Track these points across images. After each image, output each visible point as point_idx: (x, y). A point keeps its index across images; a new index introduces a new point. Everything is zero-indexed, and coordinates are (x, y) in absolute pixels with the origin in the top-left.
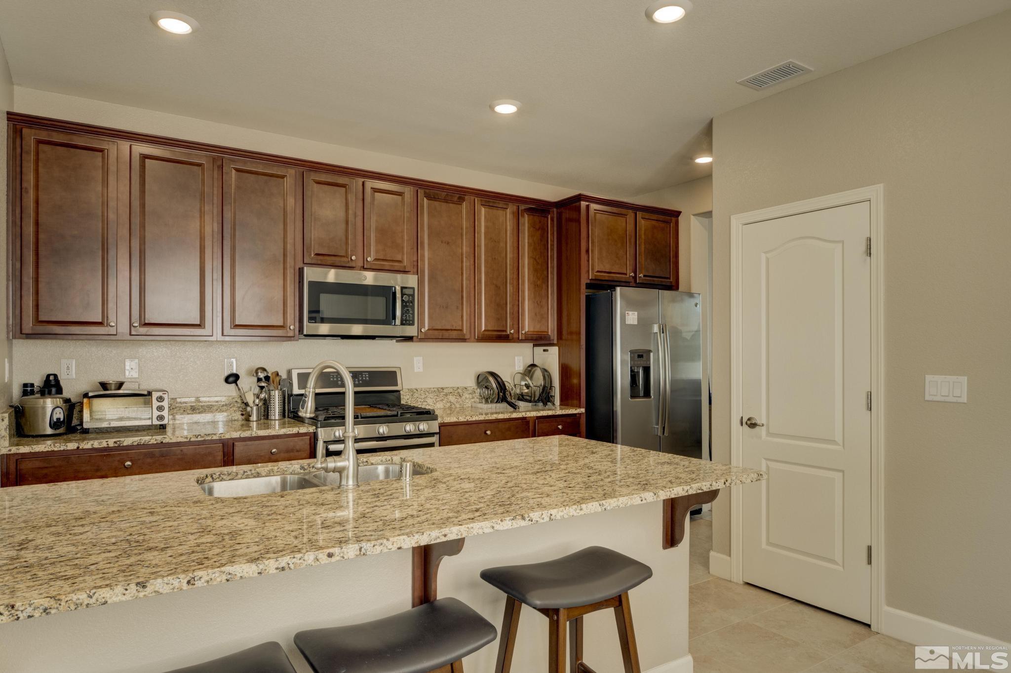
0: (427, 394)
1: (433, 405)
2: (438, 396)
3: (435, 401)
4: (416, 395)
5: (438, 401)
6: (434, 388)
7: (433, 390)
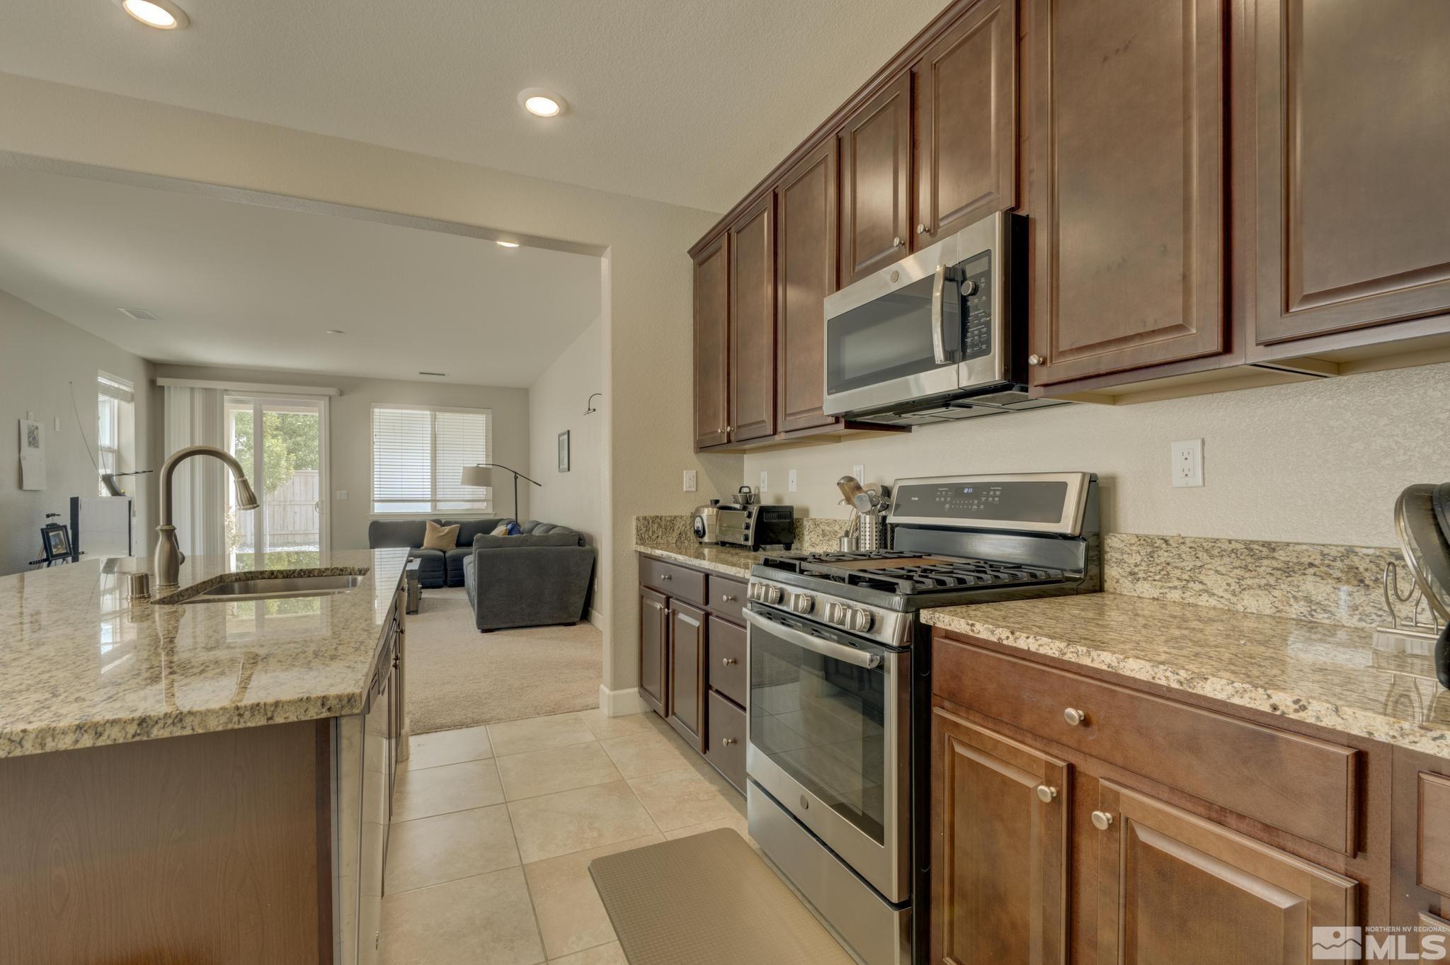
0: (1205, 557)
1: (1227, 596)
2: (1246, 568)
3: (1234, 586)
4: (1163, 556)
5: (1250, 587)
6: (1230, 541)
7: (1231, 547)
